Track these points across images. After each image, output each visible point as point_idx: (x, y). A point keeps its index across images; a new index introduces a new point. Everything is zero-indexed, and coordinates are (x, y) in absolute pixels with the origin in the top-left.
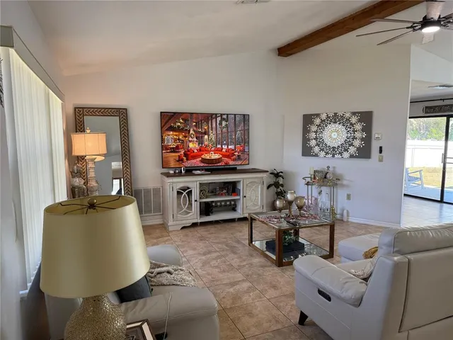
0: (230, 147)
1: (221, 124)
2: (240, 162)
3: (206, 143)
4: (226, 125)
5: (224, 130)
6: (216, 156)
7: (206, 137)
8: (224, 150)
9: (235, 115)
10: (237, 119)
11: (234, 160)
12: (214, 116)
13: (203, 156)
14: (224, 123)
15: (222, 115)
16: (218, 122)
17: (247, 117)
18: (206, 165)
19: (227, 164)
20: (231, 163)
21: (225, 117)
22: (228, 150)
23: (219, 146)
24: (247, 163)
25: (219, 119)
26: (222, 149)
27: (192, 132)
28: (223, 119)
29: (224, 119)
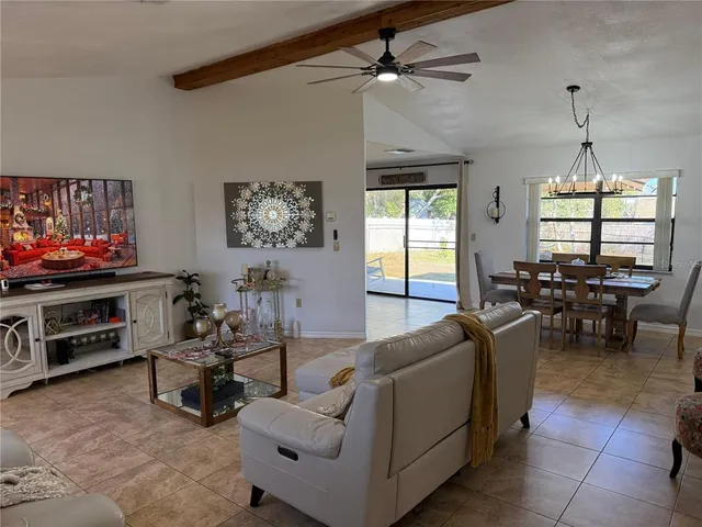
0: (98, 237)
1: (78, 196)
2: (120, 263)
3: (51, 231)
4: (89, 199)
5: (86, 207)
6: (74, 255)
7: (49, 220)
8: (87, 243)
9: (105, 181)
10: (110, 187)
11: (108, 260)
12: (63, 183)
13: (45, 257)
14: (84, 196)
15: (78, 181)
16: (72, 193)
17: (127, 185)
18: (53, 272)
19: (95, 267)
20: (104, 265)
21: (85, 184)
22: (95, 243)
23: (77, 237)
24: (134, 262)
25: (73, 188)
26: (84, 241)
27: (17, 211)
28: (80, 189)
29: (84, 188)
